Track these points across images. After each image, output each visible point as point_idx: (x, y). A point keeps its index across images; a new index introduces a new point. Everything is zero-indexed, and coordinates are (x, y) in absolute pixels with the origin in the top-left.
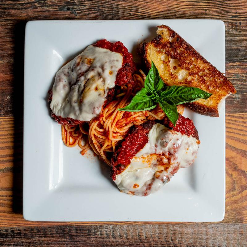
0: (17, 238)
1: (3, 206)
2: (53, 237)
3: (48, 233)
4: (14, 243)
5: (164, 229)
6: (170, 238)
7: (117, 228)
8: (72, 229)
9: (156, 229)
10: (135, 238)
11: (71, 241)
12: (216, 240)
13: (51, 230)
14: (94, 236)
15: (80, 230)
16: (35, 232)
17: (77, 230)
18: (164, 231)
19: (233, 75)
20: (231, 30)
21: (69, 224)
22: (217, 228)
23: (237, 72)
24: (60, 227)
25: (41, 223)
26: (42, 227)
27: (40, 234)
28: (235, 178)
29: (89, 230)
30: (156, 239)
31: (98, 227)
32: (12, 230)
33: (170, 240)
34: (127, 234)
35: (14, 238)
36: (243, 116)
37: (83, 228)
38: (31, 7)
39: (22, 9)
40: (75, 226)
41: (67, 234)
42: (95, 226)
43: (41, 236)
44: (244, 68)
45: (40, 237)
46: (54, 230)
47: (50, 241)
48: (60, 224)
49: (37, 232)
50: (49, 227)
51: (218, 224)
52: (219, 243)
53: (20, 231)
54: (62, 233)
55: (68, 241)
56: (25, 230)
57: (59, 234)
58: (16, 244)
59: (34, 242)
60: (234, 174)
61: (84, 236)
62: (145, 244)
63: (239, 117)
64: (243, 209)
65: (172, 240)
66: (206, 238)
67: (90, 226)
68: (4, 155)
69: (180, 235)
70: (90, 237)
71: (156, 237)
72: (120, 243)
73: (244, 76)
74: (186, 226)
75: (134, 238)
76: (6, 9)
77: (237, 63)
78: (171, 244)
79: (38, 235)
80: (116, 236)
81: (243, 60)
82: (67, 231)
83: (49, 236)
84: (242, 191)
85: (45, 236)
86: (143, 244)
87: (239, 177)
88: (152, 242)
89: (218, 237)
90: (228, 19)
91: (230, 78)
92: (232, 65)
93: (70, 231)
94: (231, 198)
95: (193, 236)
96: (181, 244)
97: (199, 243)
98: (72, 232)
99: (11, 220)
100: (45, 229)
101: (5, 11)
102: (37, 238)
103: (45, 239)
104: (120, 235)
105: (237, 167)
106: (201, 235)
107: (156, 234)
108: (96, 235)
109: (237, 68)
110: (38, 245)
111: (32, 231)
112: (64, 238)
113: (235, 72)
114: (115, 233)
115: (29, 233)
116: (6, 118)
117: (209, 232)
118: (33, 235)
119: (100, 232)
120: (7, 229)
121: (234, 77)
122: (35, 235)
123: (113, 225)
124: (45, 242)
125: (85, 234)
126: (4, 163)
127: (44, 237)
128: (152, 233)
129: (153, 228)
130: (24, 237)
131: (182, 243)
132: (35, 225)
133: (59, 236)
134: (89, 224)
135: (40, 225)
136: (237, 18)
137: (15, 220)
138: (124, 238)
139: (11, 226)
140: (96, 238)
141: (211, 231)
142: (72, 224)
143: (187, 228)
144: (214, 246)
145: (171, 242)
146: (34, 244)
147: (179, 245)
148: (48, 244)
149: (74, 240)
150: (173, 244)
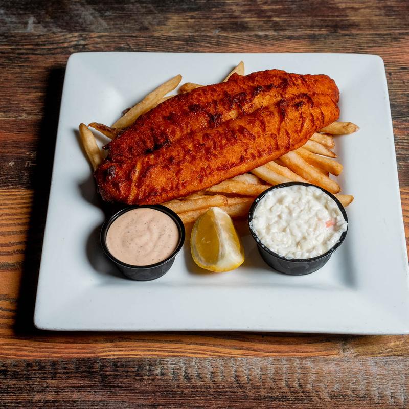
2: (69, 378)
3: (59, 371)
5: (285, 366)
6: (296, 382)
7: (193, 364)
8: (106, 364)
9: (269, 366)
10: (229, 380)
11: (104, 386)
12: (385, 386)
13: (65, 366)
14: (148, 376)
15: (122, 366)
16: (35, 370)
17: (116, 366)
18: (284, 370)
21: (102, 356)
22: (386, 364)
24: (84, 360)
25: (47, 354)
26: (49, 360)
27: (44, 373)
29: (139, 366)
30: (270, 382)
31: (156, 361)
33: (297, 385)
34: (213, 373)
37: (128, 363)
38: (62, 52)
39: (48, 54)
40: (114, 359)
41: (97, 374)
42: (151, 359)
43: (45, 375)
44: (404, 128)
45: (44, 377)
46: (72, 366)
47: (62, 386)
48: (85, 355)
49: (39, 369)
50: (63, 360)
51: (387, 357)
52: (392, 391)
53: (6, 366)
54: (86, 372)
55: (98, 386)
56: (15, 365)
57: (81, 372)
59: (30, 387)
61: (130, 376)
62: (248, 391)
63: (405, 192)
65: (300, 385)
66: (367, 381)
67: (142, 360)
69: (315, 376)
70: (140, 378)
71: (269, 379)
72: (200, 389)
74: (326, 361)
75: (226, 381)
76: (22, 54)
78: (297, 392)
79: (40, 374)
80: (192, 377)
82: (97, 367)
83: (61, 376)
85: (54, 377)
86: (245, 392)
88: (261, 388)
89: (388, 379)
93: (103, 368)
95: (339, 378)
96: (317, 391)
97: (353, 391)
98: (106, 369)
100: (54, 364)
101: (21, 56)
102: (38, 379)
103: (53, 382)
104: (198, 376)
106: (356, 377)
107: (269, 375)
108: (154, 375)
110: (38, 392)
111: (29, 368)
112: (91, 380)
114: (189, 371)
115: (23, 370)
117: (370, 371)
118: (30, 374)
119: (161, 369)
122: (35, 374)
123: (185, 358)
124: (52, 387)
125: (132, 374)
127: (51, 378)
128: (261, 373)
129: (263, 364)
130: (13, 378)
131: (320, 390)
132: (36, 356)
133: (81, 377)
134: (141, 356)
135: (45, 357)
138: (206, 380)
140: (153, 380)
141: (374, 370)
142: (106, 356)
143: (329, 363)
144: (382, 397)
145: (298, 387)
146: (31, 390)
147: (314, 394)
148: (58, 390)
149: (110, 383)
150: (303, 392)
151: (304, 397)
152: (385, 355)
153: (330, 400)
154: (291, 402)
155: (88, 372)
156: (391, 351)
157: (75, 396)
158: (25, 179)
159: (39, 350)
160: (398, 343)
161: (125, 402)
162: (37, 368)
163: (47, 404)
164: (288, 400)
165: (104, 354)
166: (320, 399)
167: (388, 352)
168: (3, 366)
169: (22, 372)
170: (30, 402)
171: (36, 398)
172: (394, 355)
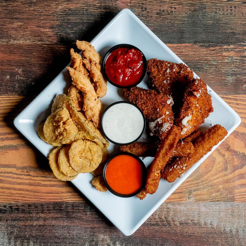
0: (15, 214)
1: (1, 183)
2: (50, 213)
3: (45, 209)
4: (12, 218)
6: (164, 216)
8: (68, 205)
11: (67, 217)
12: (208, 218)
13: (48, 206)
14: (90, 212)
15: (76, 206)
16: (33, 208)
17: (73, 206)
19: (227, 57)
20: (226, 13)
21: (66, 201)
22: (210, 206)
23: (232, 55)
24: (57, 203)
25: (38, 199)
26: (39, 203)
27: (38, 210)
28: (228, 158)
29: (85, 207)
32: (10, 205)
33: (164, 218)
35: (12, 213)
36: (236, 98)
37: (79, 205)
40: (72, 203)
41: (63, 211)
43: (38, 211)
44: (239, 51)
45: (38, 212)
46: (51, 206)
47: (47, 217)
48: (57, 200)
49: (35, 208)
50: (46, 203)
51: (211, 202)
52: (211, 221)
54: (58, 210)
55: (64, 217)
56: (22, 206)
57: (56, 210)
58: (14, 219)
60: (227, 154)
61: (80, 212)
63: (233, 99)
64: (235, 189)
65: (165, 218)
66: (199, 215)
68: (3, 133)
70: (85, 213)
73: (238, 59)
77: (231, 46)
78: (164, 221)
79: (35, 210)
81: (237, 43)
82: (64, 206)
83: (46, 212)
84: (234, 171)
85: (42, 212)
87: (232, 157)
89: (210, 214)
90: (223, 3)
91: (224, 61)
92: (226, 48)
94: (224, 177)
95: (185, 214)
96: (174, 221)
97: (192, 221)
98: (68, 208)
99: (9, 196)
100: (42, 205)
102: (35, 213)
103: (42, 215)
105: (230, 147)
106: (194, 213)
108: (92, 211)
109: (232, 50)
110: (35, 220)
111: (30, 207)
112: (61, 214)
113: (230, 54)
115: (27, 208)
116: (5, 97)
117: (201, 210)
118: (31, 211)
120: (5, 204)
121: (229, 60)
122: (33, 211)
124: (42, 218)
125: (81, 211)
126: (3, 141)
130: (22, 213)
132: (32, 201)
133: (56, 212)
135: (37, 201)
136: (232, 2)
137: (13, 196)
139: (10, 202)
140: (92, 214)
141: (203, 209)
142: (68, 201)
143: (180, 206)
144: (206, 224)
145: (164, 219)
146: (31, 219)
147: (172, 222)
148: (45, 219)
149: (71, 216)
150: (166, 221)
151: (167, 224)
152: (210, 201)
153: (180, 226)
154: (160, 227)
155: (59, 210)
156: (213, 199)
157: (54, 222)
158: (17, 89)
159: (34, 197)
160: (217, 194)
161: (79, 226)
162: (33, 207)
163: (40, 227)
164: (159, 225)
165: (67, 200)
166: (175, 225)
167: (211, 199)
168: (17, 206)
169: (27, 210)
170: (32, 225)
171: (35, 223)
172: (214, 201)
